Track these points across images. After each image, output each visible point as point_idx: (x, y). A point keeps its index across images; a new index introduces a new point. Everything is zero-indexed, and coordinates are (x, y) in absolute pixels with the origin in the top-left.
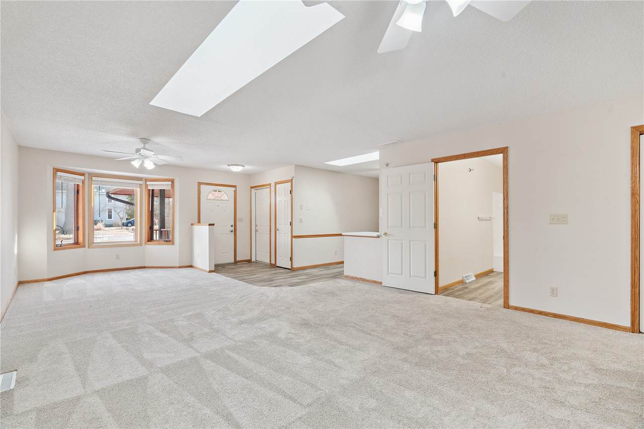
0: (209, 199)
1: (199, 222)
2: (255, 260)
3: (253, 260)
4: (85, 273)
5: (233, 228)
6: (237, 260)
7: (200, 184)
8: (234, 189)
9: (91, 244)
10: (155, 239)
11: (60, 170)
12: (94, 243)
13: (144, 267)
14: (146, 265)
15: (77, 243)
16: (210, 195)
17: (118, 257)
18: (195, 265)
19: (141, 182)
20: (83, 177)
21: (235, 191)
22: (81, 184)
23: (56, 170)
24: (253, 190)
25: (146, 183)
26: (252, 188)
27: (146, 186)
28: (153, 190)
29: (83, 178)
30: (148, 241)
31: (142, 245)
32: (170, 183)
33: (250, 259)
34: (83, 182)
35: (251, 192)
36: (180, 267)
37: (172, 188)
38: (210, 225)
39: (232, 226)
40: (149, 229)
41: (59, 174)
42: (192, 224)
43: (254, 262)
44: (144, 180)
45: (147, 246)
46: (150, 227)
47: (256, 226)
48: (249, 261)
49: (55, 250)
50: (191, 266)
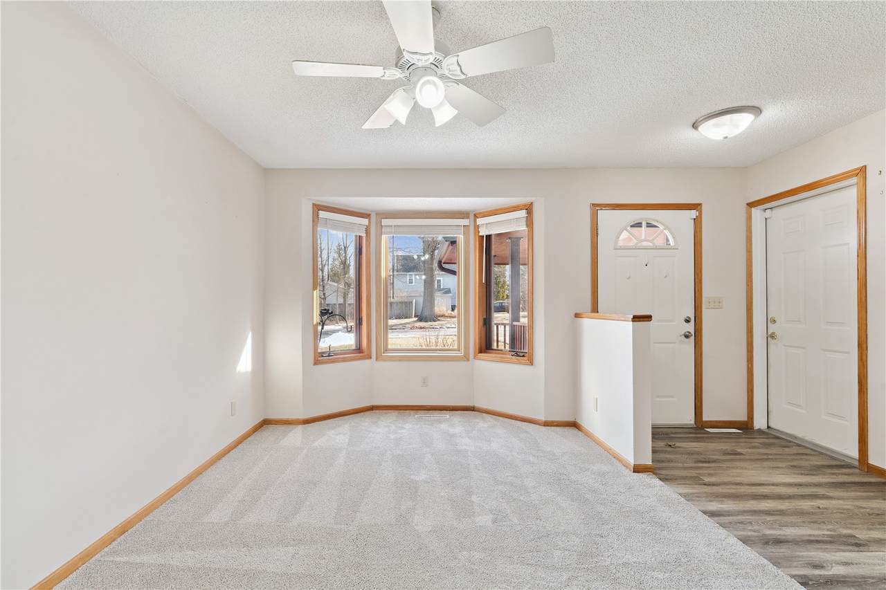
0: (621, 248)
1: (595, 309)
2: (763, 426)
3: (759, 423)
4: (372, 408)
5: (690, 328)
6: (705, 419)
7: (596, 207)
8: (694, 213)
9: (383, 352)
10: (495, 346)
11: (326, 207)
12: (386, 350)
13: (472, 409)
14: (477, 404)
15: (359, 349)
16: (625, 235)
17: (424, 381)
18: (585, 424)
19: (465, 222)
20: (367, 220)
21: (697, 222)
22: (364, 235)
23: (318, 208)
24: (756, 212)
25: (475, 222)
26: (751, 205)
27: (477, 227)
28: (489, 237)
29: (365, 221)
30: (481, 352)
31: (468, 360)
32: (523, 213)
33: (745, 419)
34: (367, 232)
35: (749, 218)
36: (547, 424)
37: (527, 226)
38: (636, 318)
39: (687, 321)
40: (481, 323)
41: (322, 214)
42: (577, 315)
43: (760, 431)
44: (472, 216)
45: (477, 362)
46: (485, 320)
47: (770, 321)
48: (746, 427)
49: (315, 364)
50: (574, 425)
